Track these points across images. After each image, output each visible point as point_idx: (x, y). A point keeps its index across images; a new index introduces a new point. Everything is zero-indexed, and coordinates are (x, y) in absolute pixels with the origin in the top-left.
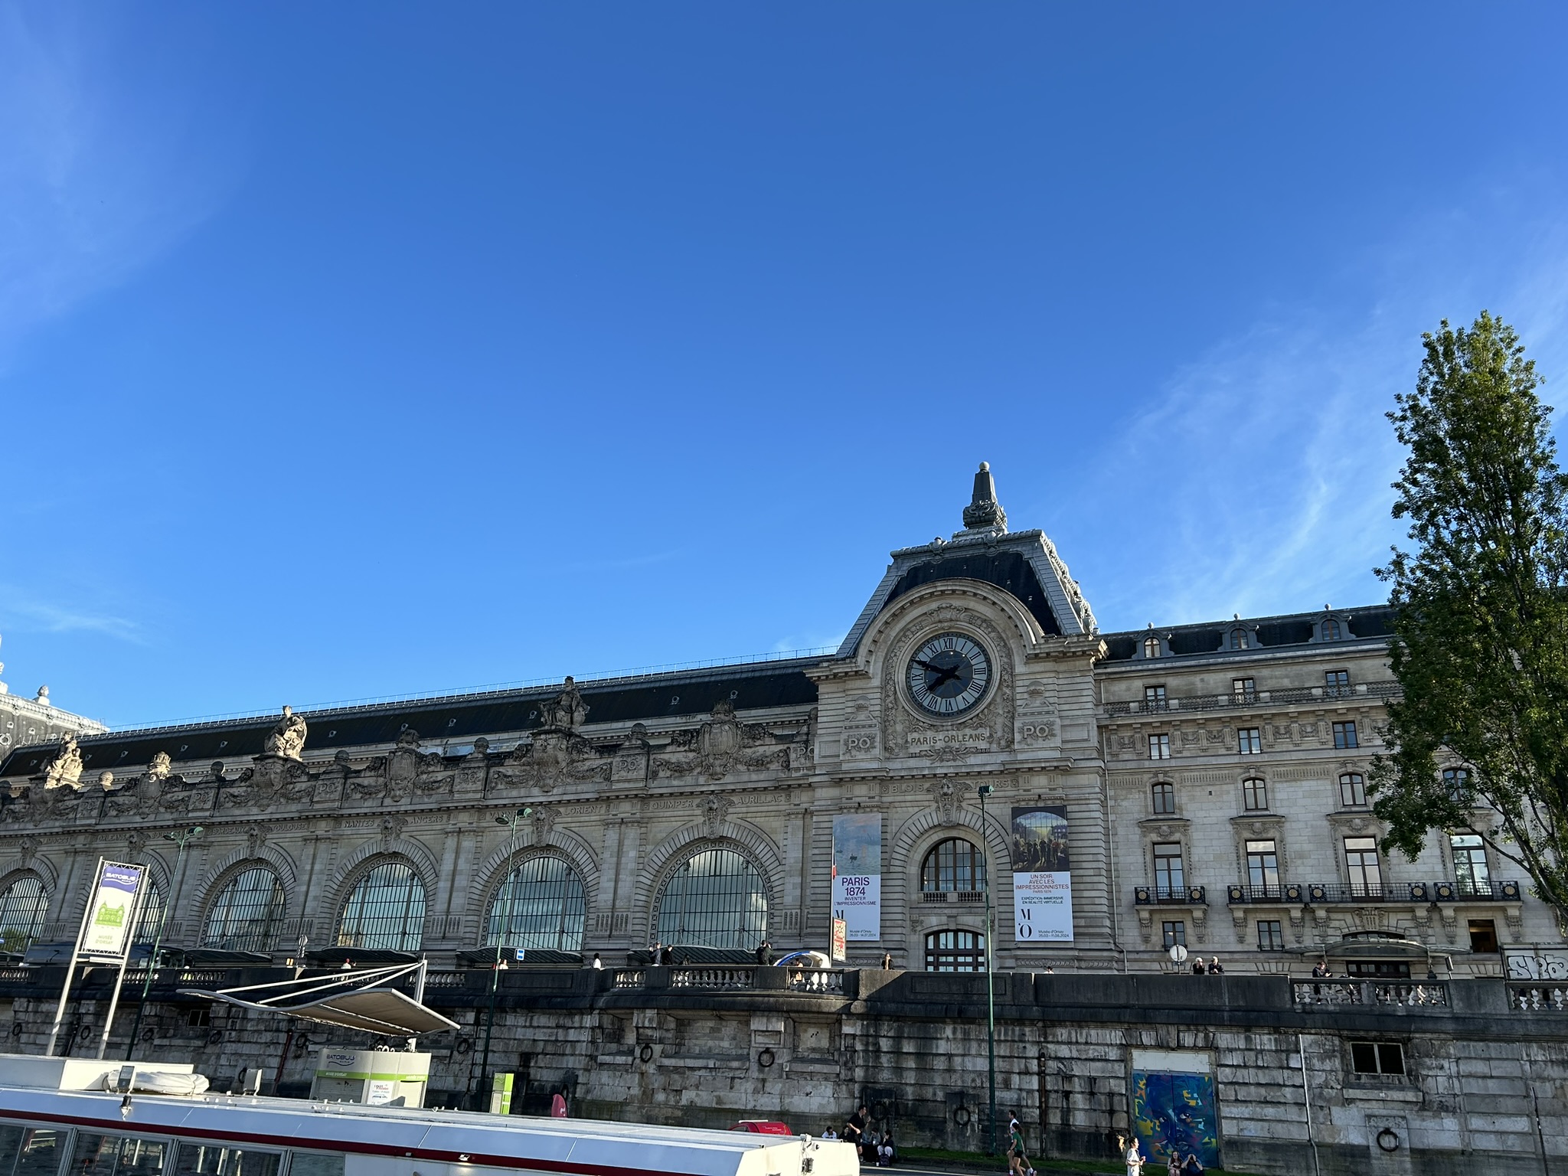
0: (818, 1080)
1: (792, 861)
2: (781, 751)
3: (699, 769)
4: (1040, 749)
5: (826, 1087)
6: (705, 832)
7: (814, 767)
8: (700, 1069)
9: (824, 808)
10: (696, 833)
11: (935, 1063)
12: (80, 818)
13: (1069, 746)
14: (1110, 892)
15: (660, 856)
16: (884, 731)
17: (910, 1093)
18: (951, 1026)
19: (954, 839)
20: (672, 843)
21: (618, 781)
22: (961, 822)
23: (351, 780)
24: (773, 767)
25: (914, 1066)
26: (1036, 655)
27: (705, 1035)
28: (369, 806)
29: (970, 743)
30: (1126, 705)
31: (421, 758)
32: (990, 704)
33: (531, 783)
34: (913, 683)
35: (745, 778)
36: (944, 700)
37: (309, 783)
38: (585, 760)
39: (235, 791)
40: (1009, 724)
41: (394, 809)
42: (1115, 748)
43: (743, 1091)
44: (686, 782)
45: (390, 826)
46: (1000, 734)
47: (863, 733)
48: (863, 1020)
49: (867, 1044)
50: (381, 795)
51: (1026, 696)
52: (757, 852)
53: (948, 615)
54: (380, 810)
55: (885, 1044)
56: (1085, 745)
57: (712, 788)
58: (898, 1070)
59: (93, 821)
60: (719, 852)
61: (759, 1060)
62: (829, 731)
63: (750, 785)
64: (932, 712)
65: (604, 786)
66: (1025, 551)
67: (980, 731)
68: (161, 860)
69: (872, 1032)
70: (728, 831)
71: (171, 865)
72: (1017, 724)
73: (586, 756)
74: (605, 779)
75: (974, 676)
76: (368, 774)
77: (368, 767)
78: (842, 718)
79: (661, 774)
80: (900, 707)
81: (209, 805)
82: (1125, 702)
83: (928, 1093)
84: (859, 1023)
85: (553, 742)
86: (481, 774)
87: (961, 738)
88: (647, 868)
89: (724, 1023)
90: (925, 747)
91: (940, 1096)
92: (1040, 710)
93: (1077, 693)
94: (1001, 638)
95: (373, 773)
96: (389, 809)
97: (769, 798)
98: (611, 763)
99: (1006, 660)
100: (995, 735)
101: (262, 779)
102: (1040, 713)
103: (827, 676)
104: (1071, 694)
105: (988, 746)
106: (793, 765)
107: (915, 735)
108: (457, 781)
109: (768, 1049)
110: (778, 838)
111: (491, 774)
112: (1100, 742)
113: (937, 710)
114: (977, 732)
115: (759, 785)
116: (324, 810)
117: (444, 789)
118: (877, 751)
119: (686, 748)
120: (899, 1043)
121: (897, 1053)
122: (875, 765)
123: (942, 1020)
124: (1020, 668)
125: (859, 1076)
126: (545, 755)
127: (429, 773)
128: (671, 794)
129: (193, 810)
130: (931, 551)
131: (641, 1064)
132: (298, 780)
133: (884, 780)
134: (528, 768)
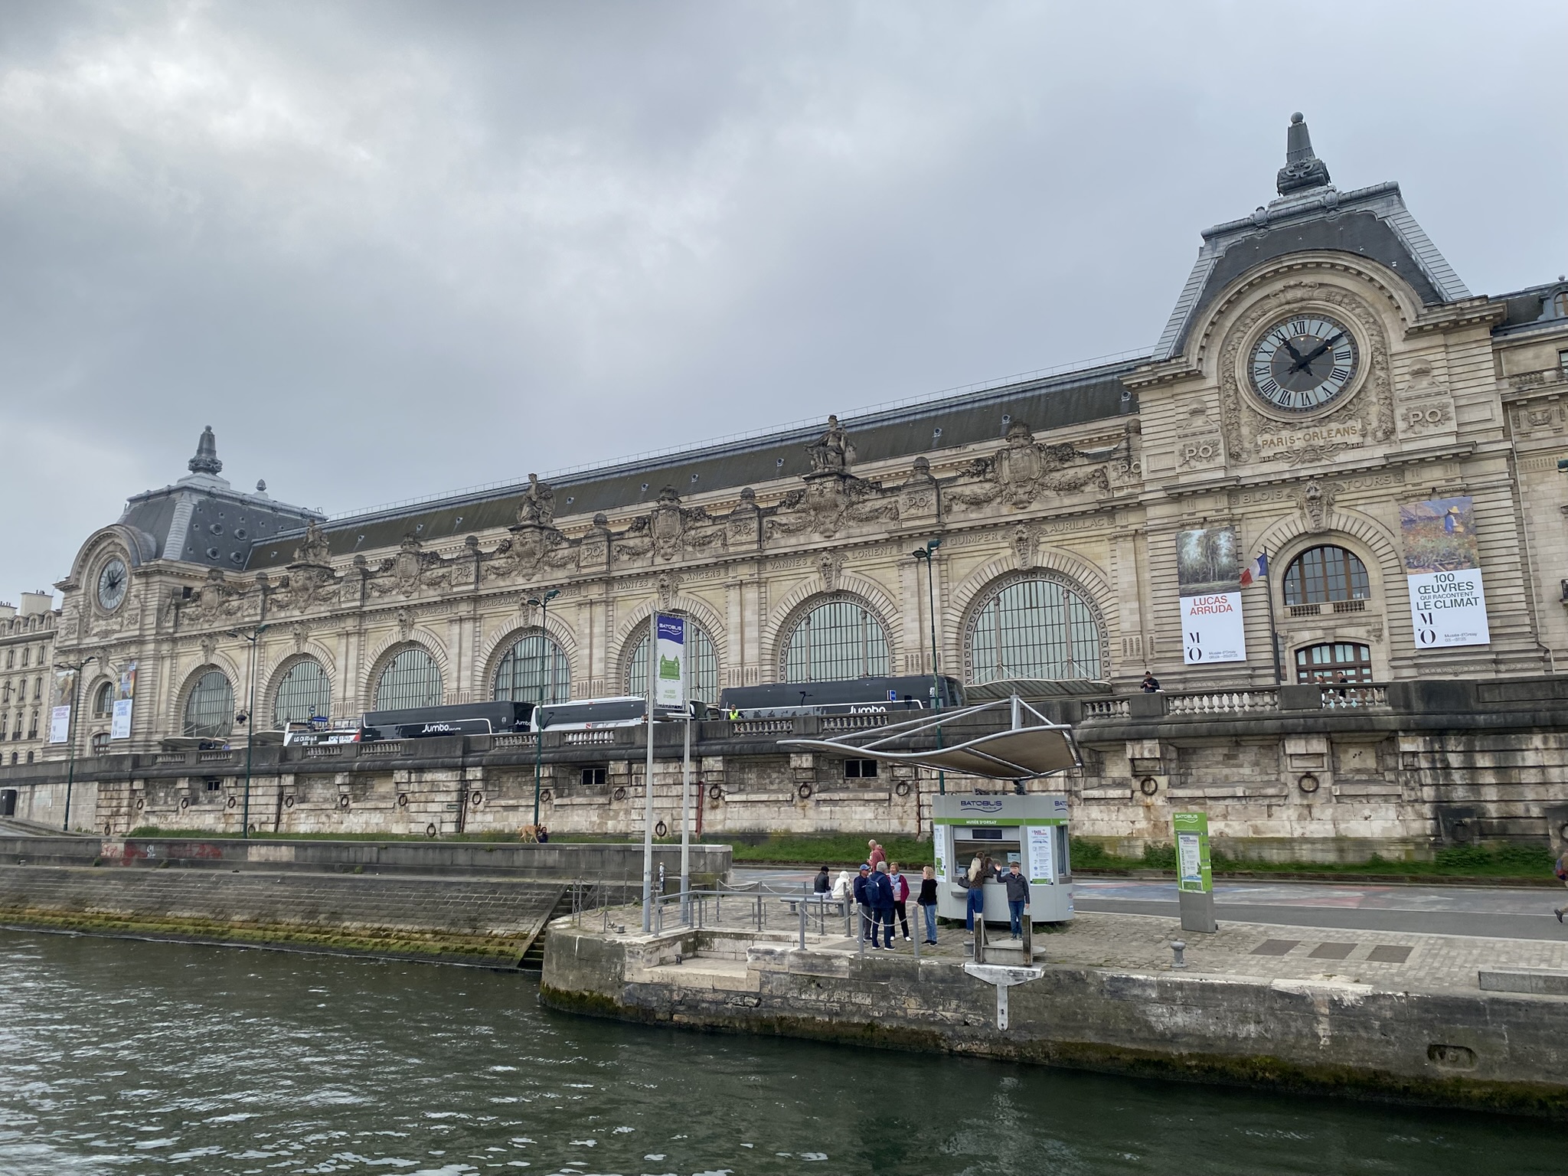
0: (1376, 802)
1: (1126, 586)
2: (1096, 471)
3: (999, 500)
4: (1432, 436)
5: (1387, 809)
6: (1017, 563)
7: (1142, 485)
8: (1224, 798)
9: (1160, 527)
10: (1005, 566)
11: (1522, 776)
12: (344, 602)
13: (1468, 428)
14: (1528, 588)
15: (967, 592)
16: (1226, 437)
17: (1493, 810)
18: (1540, 736)
19: (1322, 547)
20: (979, 578)
21: (908, 519)
22: (1333, 527)
23: (615, 543)
24: (1088, 489)
25: (1494, 781)
26: (1420, 328)
27: (1218, 763)
28: (639, 566)
29: (1338, 439)
30: (1538, 375)
31: (686, 514)
32: (1360, 392)
33: (810, 529)
34: (1258, 378)
35: (1057, 504)
36: (1299, 394)
37: (571, 550)
38: (865, 501)
39: (495, 563)
40: (1388, 412)
41: (668, 567)
42: (1525, 427)
43: (1285, 818)
44: (985, 515)
45: (666, 584)
46: (1375, 424)
47: (1202, 441)
48: (1424, 735)
49: (1433, 761)
50: (650, 554)
51: (1407, 377)
52: (1080, 580)
53: (1299, 293)
54: (653, 569)
55: (1454, 760)
56: (1489, 425)
57: (1020, 517)
58: (1474, 786)
59: (358, 604)
60: (1033, 584)
61: (1300, 786)
62: (1157, 442)
63: (1065, 511)
64: (1285, 409)
65: (892, 526)
66: (1377, 208)
67: (1350, 423)
68: (433, 635)
69: (1437, 747)
70: (1041, 561)
71: (445, 639)
72: (1399, 412)
73: (866, 497)
74: (893, 519)
75: (1336, 362)
76: (632, 534)
77: (631, 528)
78: (1173, 426)
79: (955, 508)
80: (1244, 407)
81: (472, 579)
82: (1538, 372)
83: (1519, 809)
84: (1420, 740)
85: (829, 485)
86: (755, 525)
87: (1325, 434)
88: (955, 606)
89: (1241, 749)
90: (1281, 449)
91: (1535, 811)
92: (1429, 391)
93: (1473, 367)
94: (1369, 314)
95: (637, 534)
96: (663, 568)
97: (1088, 523)
98: (897, 502)
99: (1377, 338)
100: (1368, 427)
101: (523, 549)
102: (1429, 395)
103: (1150, 382)
104: (1466, 369)
105: (1361, 440)
106: (1113, 484)
107: (1267, 437)
108: (730, 534)
109: (1308, 773)
110: (1106, 564)
111: (765, 524)
112: (1506, 420)
113: (1291, 406)
114: (1345, 426)
115: (1076, 509)
116: (594, 574)
117: (717, 544)
118: (1221, 460)
119: (981, 478)
120: (1472, 758)
121: (1471, 768)
122: (1221, 474)
123: (1528, 729)
124: (1397, 344)
125: (1429, 796)
126: (822, 499)
127: (697, 528)
128: (972, 528)
129: (457, 585)
130: (1254, 224)
131: (1144, 797)
132: (559, 547)
133: (1234, 490)
134: (804, 515)
